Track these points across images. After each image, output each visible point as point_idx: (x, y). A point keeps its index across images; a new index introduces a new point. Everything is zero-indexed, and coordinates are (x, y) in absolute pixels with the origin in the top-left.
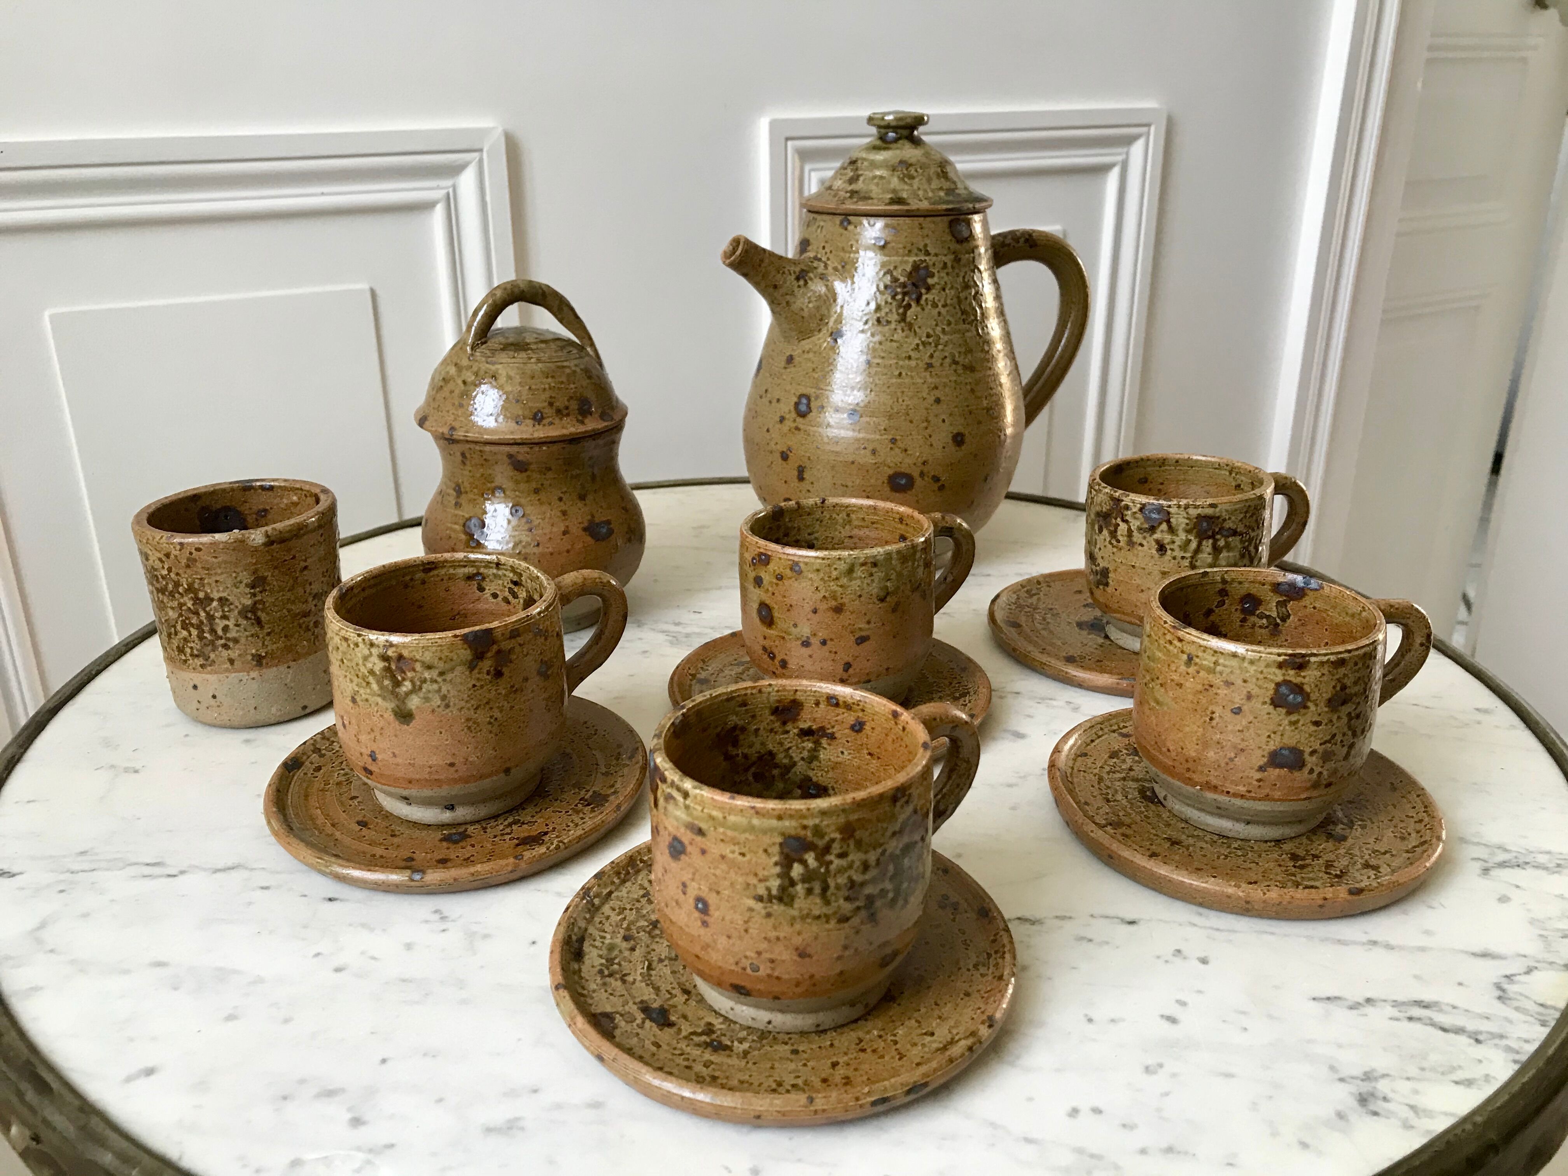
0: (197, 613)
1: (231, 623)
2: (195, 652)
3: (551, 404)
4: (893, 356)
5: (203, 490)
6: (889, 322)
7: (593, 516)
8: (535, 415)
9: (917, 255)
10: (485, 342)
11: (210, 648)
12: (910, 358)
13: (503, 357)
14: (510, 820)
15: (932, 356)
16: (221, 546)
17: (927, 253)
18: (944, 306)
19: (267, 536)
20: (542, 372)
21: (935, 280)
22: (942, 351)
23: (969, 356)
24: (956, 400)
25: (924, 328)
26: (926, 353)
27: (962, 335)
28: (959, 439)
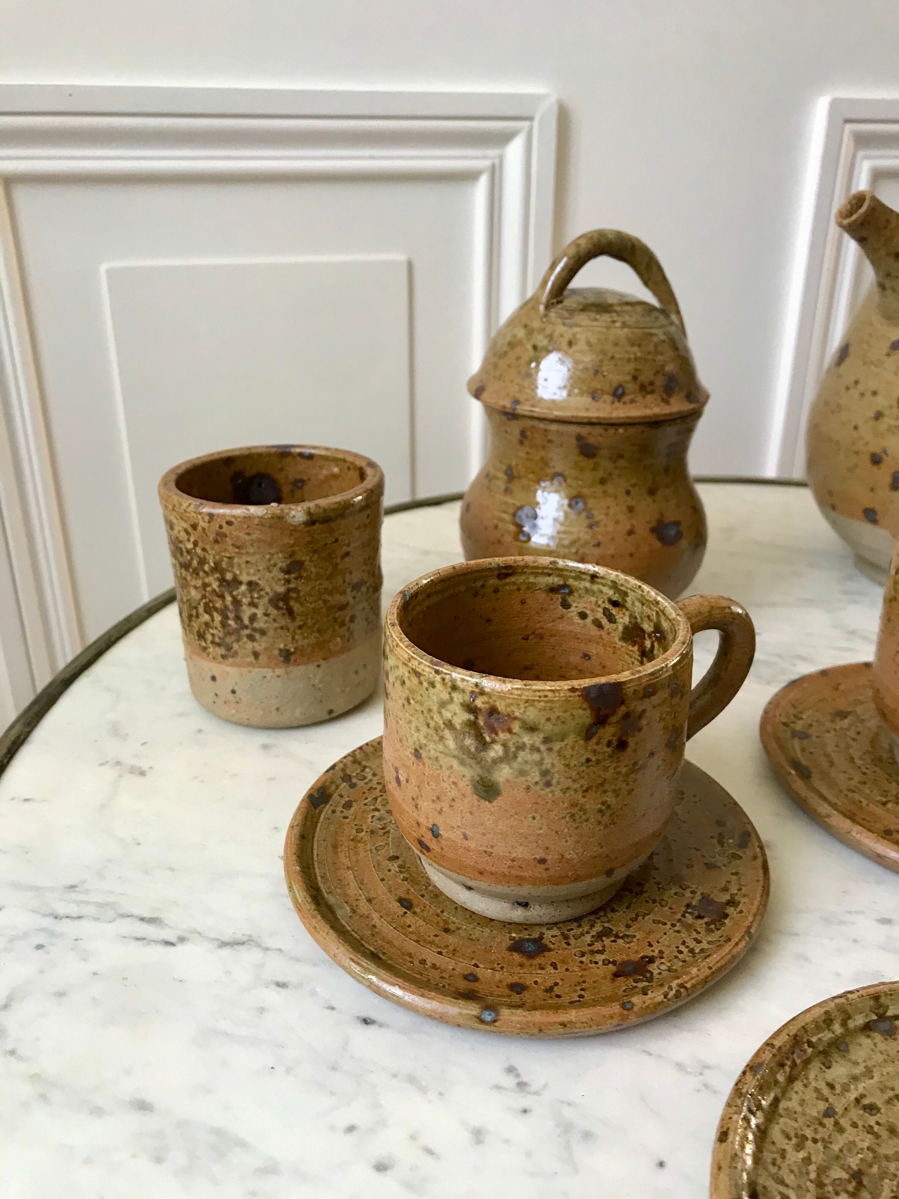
0: (222, 597)
1: (259, 612)
2: (217, 640)
3: (635, 378)
5: (238, 453)
7: (662, 514)
8: (616, 389)
10: (560, 302)
11: (233, 638)
13: (583, 319)
14: (598, 928)
16: (256, 521)
19: (309, 513)
20: (628, 339)
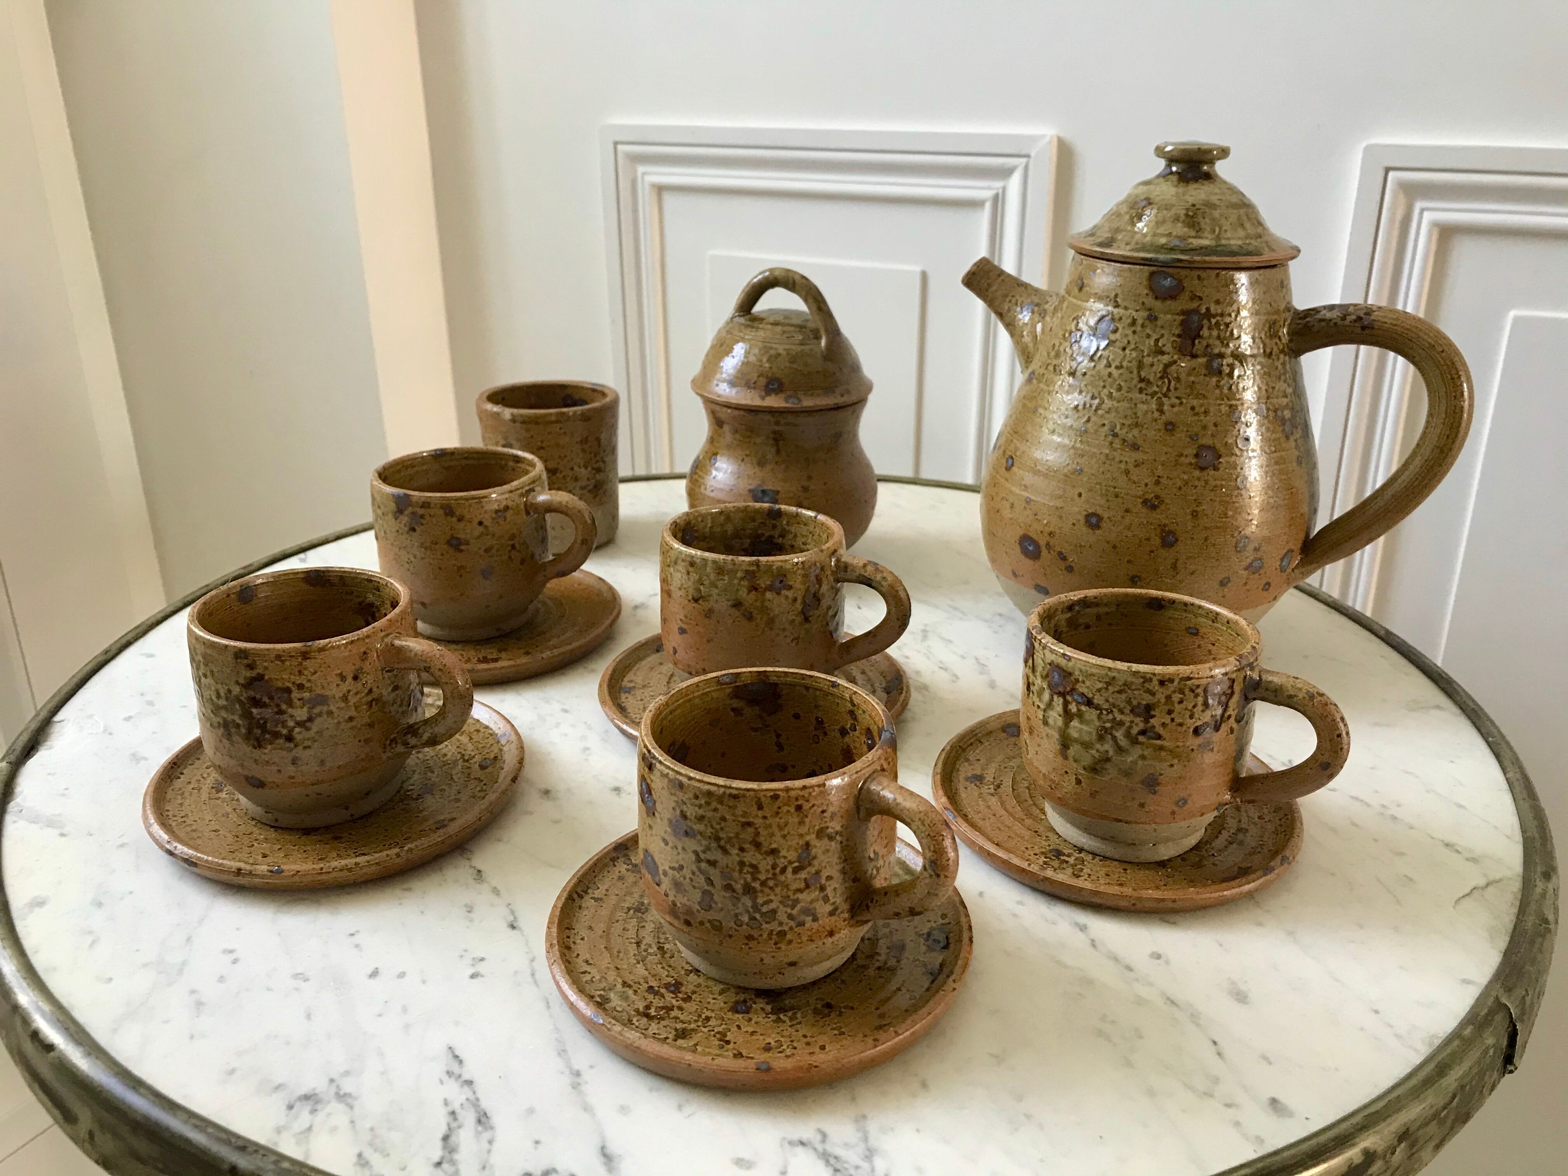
7: (763, 481)
9: (1105, 305)
15: (1088, 420)
17: (1118, 306)
18: (1117, 368)
21: (1118, 336)
22: (1102, 416)
23: (1135, 432)
24: (1101, 476)
25: (1090, 388)
26: (1084, 415)
27: (1133, 406)
28: (1094, 520)
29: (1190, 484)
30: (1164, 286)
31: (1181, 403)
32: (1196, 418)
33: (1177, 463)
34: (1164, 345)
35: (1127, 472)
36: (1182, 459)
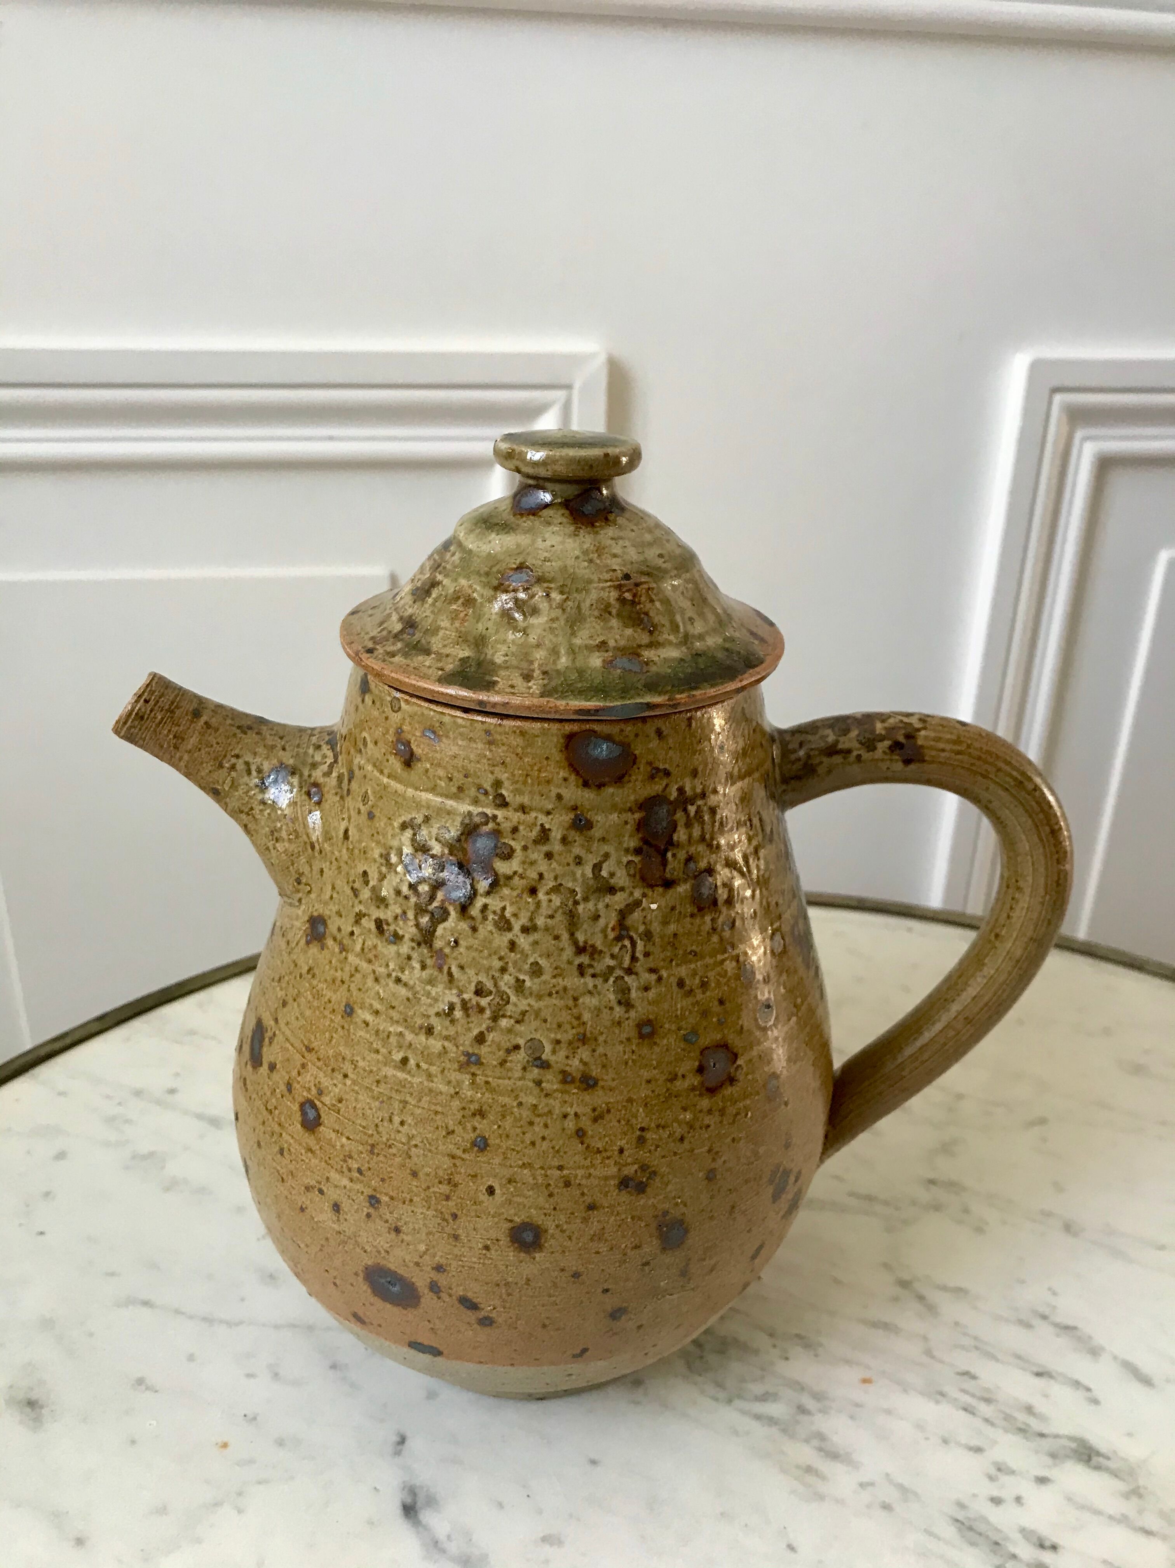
4: (395, 1015)
6: (397, 938)
9: (476, 802)
12: (430, 1031)
15: (480, 1039)
17: (503, 804)
18: (525, 930)
21: (515, 865)
22: (510, 1031)
23: (584, 1053)
24: (531, 1151)
25: (471, 972)
26: (469, 1029)
27: (571, 1003)
28: (529, 1237)
29: (697, 1125)
30: (597, 759)
31: (660, 979)
32: (690, 1000)
33: (671, 1095)
34: (612, 875)
35: (580, 1134)
36: (678, 1083)
